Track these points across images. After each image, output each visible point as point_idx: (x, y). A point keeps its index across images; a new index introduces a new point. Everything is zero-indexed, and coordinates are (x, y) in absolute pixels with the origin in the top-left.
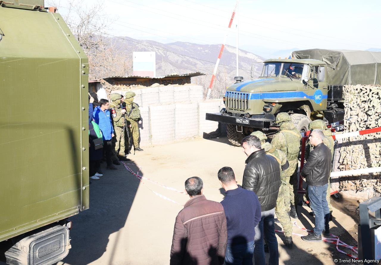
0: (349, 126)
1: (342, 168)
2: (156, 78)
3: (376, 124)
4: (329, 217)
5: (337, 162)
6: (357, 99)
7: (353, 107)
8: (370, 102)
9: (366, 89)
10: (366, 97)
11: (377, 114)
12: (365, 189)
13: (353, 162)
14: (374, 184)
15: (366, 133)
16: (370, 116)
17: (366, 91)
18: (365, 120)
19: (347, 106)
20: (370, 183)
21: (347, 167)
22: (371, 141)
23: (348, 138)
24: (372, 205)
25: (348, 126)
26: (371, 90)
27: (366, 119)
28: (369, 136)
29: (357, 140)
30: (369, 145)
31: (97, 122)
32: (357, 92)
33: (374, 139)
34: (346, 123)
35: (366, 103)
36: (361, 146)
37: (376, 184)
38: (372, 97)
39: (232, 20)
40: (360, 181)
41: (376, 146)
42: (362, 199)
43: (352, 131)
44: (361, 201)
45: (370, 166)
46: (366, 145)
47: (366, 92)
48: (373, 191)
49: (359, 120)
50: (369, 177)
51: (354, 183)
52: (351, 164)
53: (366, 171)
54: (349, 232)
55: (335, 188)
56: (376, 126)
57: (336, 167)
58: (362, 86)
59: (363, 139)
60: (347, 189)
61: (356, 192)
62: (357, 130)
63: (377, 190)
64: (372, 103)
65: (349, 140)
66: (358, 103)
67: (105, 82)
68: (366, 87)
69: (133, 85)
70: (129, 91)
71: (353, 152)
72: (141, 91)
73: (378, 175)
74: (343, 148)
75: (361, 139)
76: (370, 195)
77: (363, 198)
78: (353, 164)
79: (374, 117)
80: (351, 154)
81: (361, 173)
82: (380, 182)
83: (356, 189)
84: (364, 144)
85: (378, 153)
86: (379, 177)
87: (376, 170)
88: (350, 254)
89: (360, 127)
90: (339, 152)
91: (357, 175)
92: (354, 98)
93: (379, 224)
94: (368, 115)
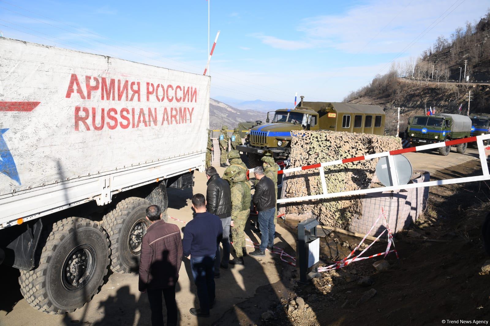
1: (289, 196)
3: (315, 161)
5: (285, 191)
6: (301, 141)
8: (311, 144)
9: (308, 134)
10: (308, 140)
11: (316, 154)
12: (305, 212)
13: (297, 191)
14: (313, 208)
15: (307, 169)
16: (311, 155)
18: (306, 158)
19: (294, 147)
20: (309, 208)
21: (292, 195)
22: (312, 175)
23: (293, 173)
24: (308, 225)
25: (293, 163)
26: (312, 135)
27: (307, 158)
28: (309, 170)
29: (300, 174)
30: (309, 178)
32: (301, 136)
33: (313, 173)
34: (292, 160)
35: (308, 145)
36: (303, 179)
37: (314, 208)
38: (313, 140)
40: (301, 206)
41: (315, 179)
42: (302, 220)
43: (297, 167)
45: (309, 194)
47: (308, 136)
48: (311, 214)
49: (302, 158)
50: (309, 203)
51: (297, 207)
52: (295, 192)
53: (307, 198)
54: (291, 246)
55: (283, 211)
56: (315, 163)
57: (284, 195)
58: (305, 131)
59: (305, 173)
60: (291, 212)
61: (299, 215)
62: (301, 166)
63: (315, 213)
64: (312, 144)
65: (294, 174)
66: (302, 145)
68: (308, 132)
71: (297, 183)
73: (315, 201)
74: (289, 180)
75: (303, 173)
76: (309, 217)
77: (304, 219)
79: (314, 156)
80: (295, 185)
81: (303, 200)
82: (317, 207)
83: (299, 212)
84: (306, 177)
85: (316, 184)
86: (316, 203)
87: (314, 197)
88: (291, 262)
89: (303, 163)
90: (286, 183)
91: (300, 201)
92: (299, 140)
93: (313, 239)
94: (310, 155)
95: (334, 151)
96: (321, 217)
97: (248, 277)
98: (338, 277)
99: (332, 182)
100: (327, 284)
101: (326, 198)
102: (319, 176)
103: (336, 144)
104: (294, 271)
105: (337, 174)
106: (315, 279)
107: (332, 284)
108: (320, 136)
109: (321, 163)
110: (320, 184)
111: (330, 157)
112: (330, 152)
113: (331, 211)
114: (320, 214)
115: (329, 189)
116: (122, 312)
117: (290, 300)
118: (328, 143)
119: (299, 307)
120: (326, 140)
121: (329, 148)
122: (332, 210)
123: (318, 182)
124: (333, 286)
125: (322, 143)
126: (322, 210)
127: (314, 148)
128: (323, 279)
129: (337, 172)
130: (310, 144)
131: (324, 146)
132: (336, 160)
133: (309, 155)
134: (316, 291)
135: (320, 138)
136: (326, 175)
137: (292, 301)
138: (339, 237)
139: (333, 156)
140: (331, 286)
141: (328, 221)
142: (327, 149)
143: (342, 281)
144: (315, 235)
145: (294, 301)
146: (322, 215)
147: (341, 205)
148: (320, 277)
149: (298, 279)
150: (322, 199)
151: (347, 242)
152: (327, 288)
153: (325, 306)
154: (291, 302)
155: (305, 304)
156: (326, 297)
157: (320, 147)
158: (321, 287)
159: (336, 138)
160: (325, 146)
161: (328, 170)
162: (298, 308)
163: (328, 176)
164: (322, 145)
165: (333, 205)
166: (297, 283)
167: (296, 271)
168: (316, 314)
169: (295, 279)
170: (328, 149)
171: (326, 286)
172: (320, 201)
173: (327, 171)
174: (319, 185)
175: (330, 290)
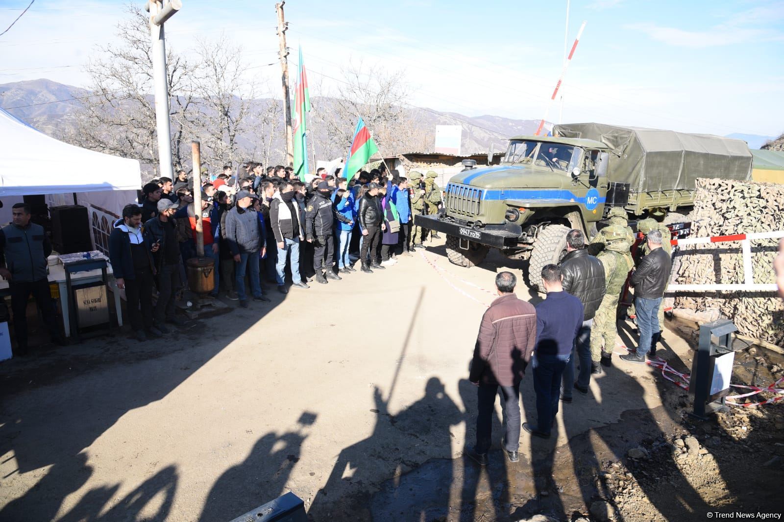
0: (698, 230)
1: (682, 281)
2: (461, 156)
4: (657, 337)
5: (676, 273)
6: (713, 196)
7: (706, 206)
8: (731, 201)
9: (727, 185)
10: (726, 194)
11: (737, 218)
12: (708, 309)
13: (697, 275)
14: (721, 305)
15: (719, 241)
16: (728, 219)
17: (726, 187)
18: (719, 224)
20: (716, 303)
21: (687, 280)
22: (725, 251)
23: (694, 245)
24: (717, 329)
25: (696, 230)
26: (733, 187)
27: (721, 223)
28: (723, 244)
29: (705, 248)
30: (721, 256)
31: (395, 202)
32: (713, 187)
33: (729, 249)
34: (694, 226)
35: (725, 203)
36: (710, 257)
37: (724, 304)
38: (734, 195)
39: (557, 89)
40: (702, 299)
41: (731, 258)
42: (702, 321)
43: (702, 236)
44: (701, 323)
45: (718, 281)
46: (717, 256)
47: (727, 189)
48: (718, 313)
49: (712, 223)
50: (716, 295)
51: (694, 300)
52: (694, 277)
53: (713, 288)
55: (669, 304)
56: (734, 233)
57: (674, 279)
58: (722, 181)
59: (714, 248)
60: (684, 306)
61: (696, 312)
62: (708, 235)
63: (724, 312)
64: (732, 203)
65: (696, 246)
66: (713, 202)
67: (405, 158)
68: (727, 182)
69: (434, 163)
70: (430, 170)
71: (698, 263)
72: (443, 171)
73: (727, 294)
74: (685, 257)
75: (712, 248)
76: (713, 317)
77: (705, 320)
78: (696, 277)
79: (734, 221)
80: (695, 266)
81: (706, 290)
82: (729, 303)
83: (697, 308)
84: (716, 254)
85: (732, 266)
86: (730, 296)
87: (726, 287)
88: (679, 382)
89: (712, 232)
90: (680, 261)
91: (700, 291)
92: (708, 194)
93: (723, 352)
94: (726, 218)
95: (772, 215)
96: (735, 319)
97: (610, 394)
98: (759, 418)
99: (763, 267)
100: (740, 425)
101: (748, 291)
102: (740, 255)
103: (777, 204)
104: (684, 396)
105: (773, 253)
106: (720, 414)
107: (749, 427)
108: (749, 189)
109: (744, 233)
110: (739, 267)
111: (763, 224)
112: (765, 217)
113: (755, 313)
114: (734, 315)
115: (756, 276)
116: (432, 411)
117: (674, 438)
118: (762, 203)
119: (689, 451)
120: (759, 197)
121: (763, 209)
122: (756, 311)
123: (737, 264)
124: (750, 429)
125: (751, 202)
126: (738, 309)
127: (734, 208)
128: (733, 416)
129: (775, 250)
130: (729, 201)
131: (754, 206)
132: (774, 230)
133: (724, 219)
134: (720, 432)
135: (748, 193)
136: (754, 254)
137: (679, 440)
138: (765, 355)
139: (769, 223)
140: (748, 429)
141: (747, 327)
142: (759, 212)
143: (767, 425)
144: (727, 345)
145: (682, 440)
146: (738, 317)
147: (774, 304)
148: (728, 413)
149: (690, 409)
150: (741, 291)
151: (780, 365)
152: (739, 431)
153: (735, 457)
154: (676, 441)
155: (700, 449)
156: (736, 445)
157: (747, 207)
158: (728, 428)
159: (778, 194)
160: (756, 207)
161: (756, 246)
162: (687, 452)
163: (756, 255)
164: (749, 204)
165: (760, 303)
166: (687, 415)
167: (686, 396)
168: (720, 467)
169: (684, 408)
170: (761, 211)
171: (737, 428)
172: (737, 295)
173: (756, 248)
174: (737, 268)
175: (744, 434)
